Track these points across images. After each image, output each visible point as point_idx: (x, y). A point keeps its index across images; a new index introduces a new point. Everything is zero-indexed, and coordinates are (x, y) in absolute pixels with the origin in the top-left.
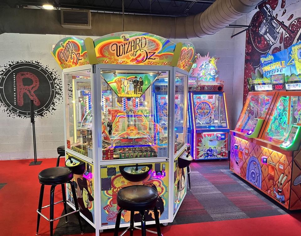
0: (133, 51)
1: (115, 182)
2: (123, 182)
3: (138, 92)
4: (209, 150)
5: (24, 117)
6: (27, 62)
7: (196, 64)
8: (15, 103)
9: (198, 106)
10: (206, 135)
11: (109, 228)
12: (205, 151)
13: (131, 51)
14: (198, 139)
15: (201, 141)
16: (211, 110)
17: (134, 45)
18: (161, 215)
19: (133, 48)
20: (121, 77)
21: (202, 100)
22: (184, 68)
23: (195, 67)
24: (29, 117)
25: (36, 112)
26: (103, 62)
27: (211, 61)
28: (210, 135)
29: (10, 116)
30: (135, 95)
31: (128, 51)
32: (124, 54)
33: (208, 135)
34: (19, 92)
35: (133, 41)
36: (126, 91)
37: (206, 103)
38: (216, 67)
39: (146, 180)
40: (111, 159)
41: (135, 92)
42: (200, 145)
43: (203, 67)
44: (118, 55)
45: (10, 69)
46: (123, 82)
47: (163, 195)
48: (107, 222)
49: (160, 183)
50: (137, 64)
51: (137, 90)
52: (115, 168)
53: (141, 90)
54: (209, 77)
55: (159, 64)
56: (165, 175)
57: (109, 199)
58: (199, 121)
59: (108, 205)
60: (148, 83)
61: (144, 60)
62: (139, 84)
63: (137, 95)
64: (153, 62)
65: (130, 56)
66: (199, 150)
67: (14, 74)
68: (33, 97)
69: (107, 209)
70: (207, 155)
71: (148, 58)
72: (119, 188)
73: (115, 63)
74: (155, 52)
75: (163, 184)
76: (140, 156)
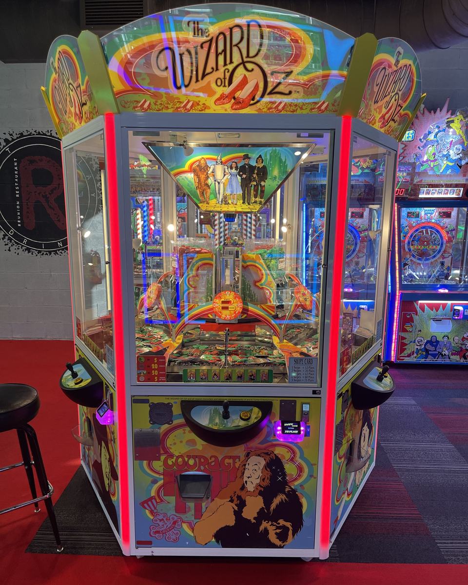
0: (222, 69)
1: (169, 442)
2: (191, 442)
3: (253, 199)
4: (430, 342)
5: (36, 252)
6: (39, 134)
7: (411, 132)
8: (19, 223)
9: (411, 236)
10: (426, 307)
11: (155, 554)
12: (421, 343)
13: (217, 69)
14: (405, 315)
15: (411, 320)
16: (444, 246)
17: (225, 51)
18: (293, 535)
19: (221, 59)
20: (205, 156)
21: (423, 221)
22: (383, 125)
23: (410, 139)
24: (47, 254)
25: (59, 242)
26: (134, 108)
27: (453, 121)
28: (437, 307)
29: (9, 250)
30: (245, 208)
31: (208, 70)
32: (197, 81)
33: (431, 307)
34: (27, 200)
35: (221, 36)
36: (221, 197)
37: (432, 228)
38: (464, 138)
39: (255, 443)
40: (158, 381)
41: (245, 198)
42: (408, 329)
43: (431, 137)
44: (179, 82)
45: (7, 149)
46: (211, 170)
47: (301, 486)
48: (148, 539)
49: (294, 452)
50: (237, 112)
51: (249, 194)
52: (169, 407)
53: (263, 192)
54: (445, 163)
55: (301, 108)
56: (307, 434)
57: (155, 481)
58: (411, 272)
59: (153, 498)
60: (280, 172)
61: (257, 98)
62: (255, 176)
63: (251, 206)
64: (282, 105)
65: (213, 85)
66: (404, 341)
67: (15, 160)
68: (54, 210)
69: (150, 507)
70: (424, 353)
71: (269, 89)
72: (181, 456)
73: (170, 111)
74: (288, 70)
75: (302, 457)
76: (239, 377)
